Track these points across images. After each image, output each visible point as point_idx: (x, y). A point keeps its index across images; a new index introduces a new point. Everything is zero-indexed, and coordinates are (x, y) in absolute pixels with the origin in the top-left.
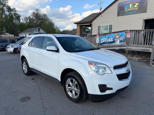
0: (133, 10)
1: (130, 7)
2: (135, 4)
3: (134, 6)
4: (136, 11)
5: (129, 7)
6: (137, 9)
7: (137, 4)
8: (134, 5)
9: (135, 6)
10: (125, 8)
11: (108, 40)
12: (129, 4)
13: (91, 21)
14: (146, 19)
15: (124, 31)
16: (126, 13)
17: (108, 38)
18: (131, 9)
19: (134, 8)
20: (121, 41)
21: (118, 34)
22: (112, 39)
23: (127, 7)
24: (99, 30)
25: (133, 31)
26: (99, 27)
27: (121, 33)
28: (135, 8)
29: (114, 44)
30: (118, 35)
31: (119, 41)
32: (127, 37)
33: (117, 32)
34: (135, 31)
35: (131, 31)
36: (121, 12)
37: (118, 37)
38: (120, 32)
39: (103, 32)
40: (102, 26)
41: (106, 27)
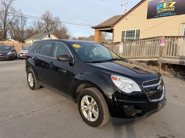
0: (168, 10)
1: (165, 7)
2: (170, 3)
3: (169, 6)
4: (172, 12)
5: (163, 7)
6: (173, 9)
7: (174, 3)
9: (171, 6)
10: (158, 8)
12: (163, 3)
13: (113, 25)
15: (156, 37)
16: (158, 14)
18: (166, 10)
24: (123, 36)
25: (169, 37)
26: (123, 32)
28: (170, 8)
32: (161, 45)
33: (147, 39)
35: (166, 37)
36: (152, 14)
39: (128, 38)
40: (127, 31)
41: (132, 33)
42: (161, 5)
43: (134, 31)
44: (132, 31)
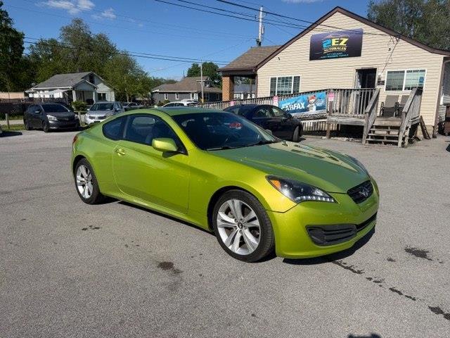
0: (338, 50)
1: (333, 44)
2: (341, 39)
3: (339, 43)
4: (344, 53)
5: (331, 44)
6: (345, 49)
7: (345, 40)
8: (340, 41)
9: (342, 44)
10: (324, 46)
11: (295, 106)
12: (331, 39)
13: (257, 68)
14: (360, 68)
15: (324, 90)
16: (326, 54)
17: (296, 102)
18: (335, 49)
19: (339, 46)
20: (318, 108)
21: (313, 95)
22: (303, 104)
23: (328, 43)
24: (273, 85)
25: (338, 90)
26: (273, 80)
27: (318, 95)
28: (341, 47)
29: (306, 113)
30: (312, 98)
31: (315, 107)
32: (329, 100)
33: (312, 92)
34: (341, 90)
35: (335, 90)
36: (317, 53)
37: (313, 100)
38: (317, 91)
39: (280, 89)
40: (279, 78)
41: (287, 81)
42: (329, 42)
43: (291, 78)
44: (287, 78)
